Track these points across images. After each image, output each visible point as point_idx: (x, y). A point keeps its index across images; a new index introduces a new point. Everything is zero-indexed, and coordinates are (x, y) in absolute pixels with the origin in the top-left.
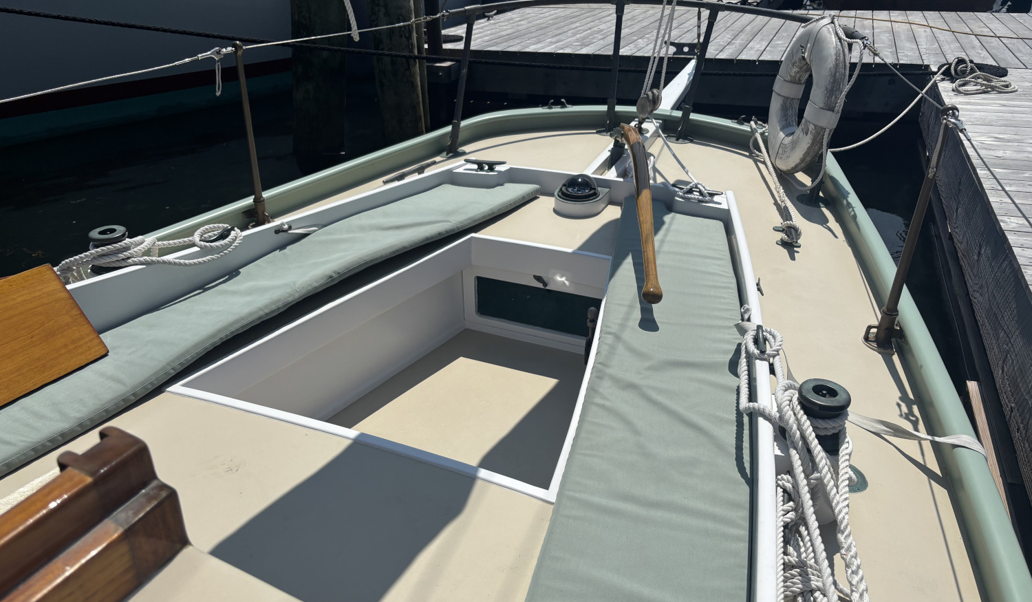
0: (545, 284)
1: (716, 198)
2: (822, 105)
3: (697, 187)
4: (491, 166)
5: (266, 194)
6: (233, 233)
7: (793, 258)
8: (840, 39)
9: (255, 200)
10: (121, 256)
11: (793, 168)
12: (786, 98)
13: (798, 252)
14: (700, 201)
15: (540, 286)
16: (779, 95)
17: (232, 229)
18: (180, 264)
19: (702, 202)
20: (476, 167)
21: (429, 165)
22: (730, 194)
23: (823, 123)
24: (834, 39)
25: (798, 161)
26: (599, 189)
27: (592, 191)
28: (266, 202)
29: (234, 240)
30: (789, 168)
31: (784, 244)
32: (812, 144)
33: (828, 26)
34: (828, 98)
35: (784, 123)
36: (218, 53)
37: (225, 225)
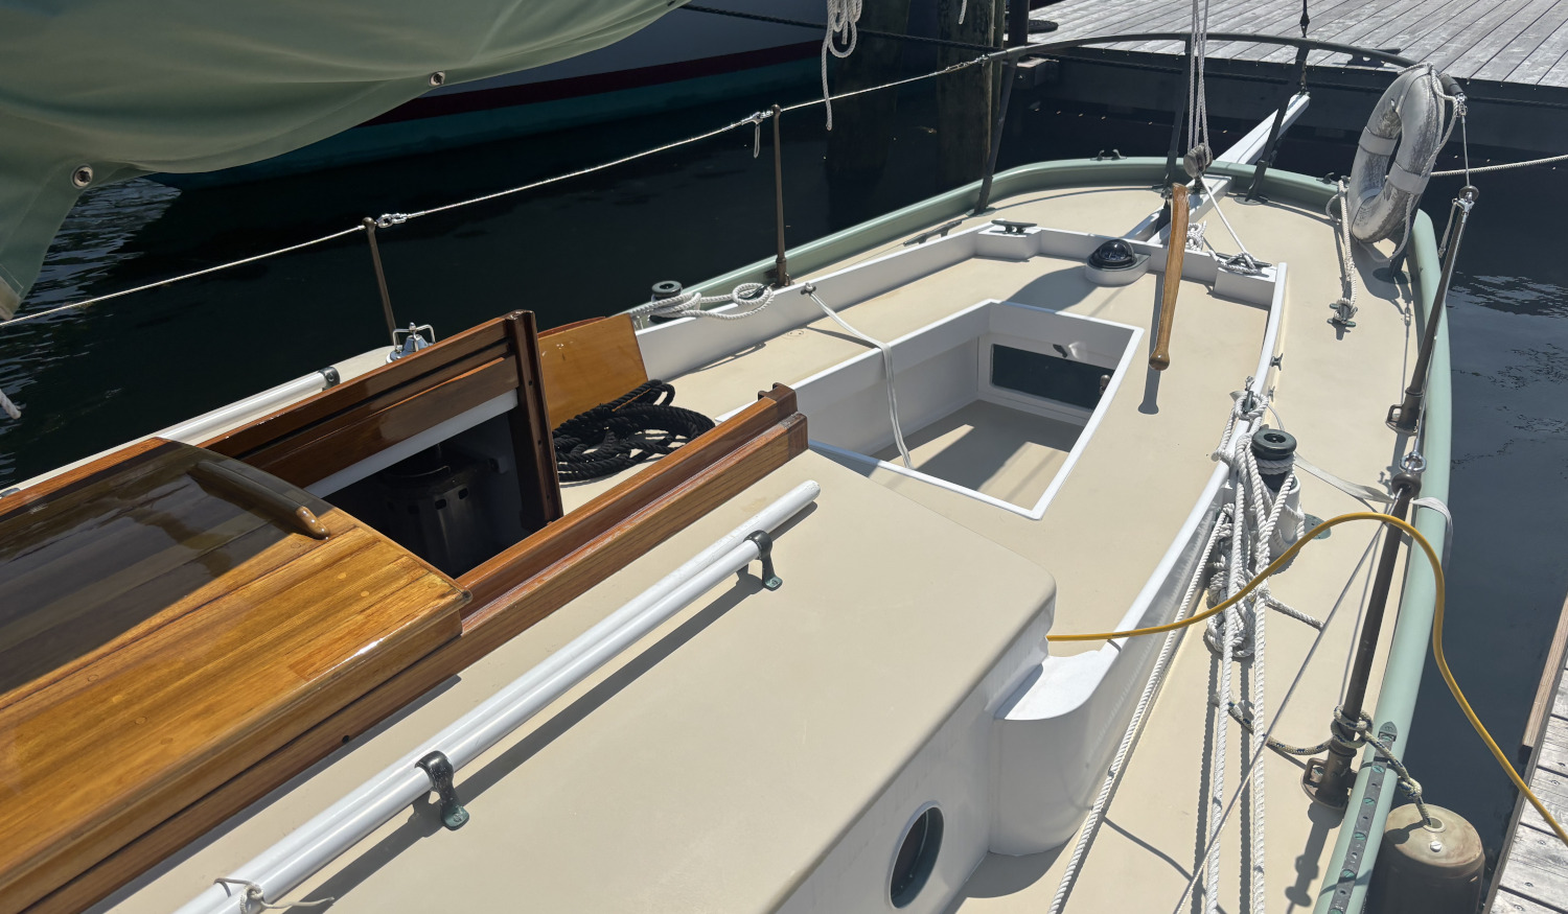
0: (1065, 354)
1: (1264, 270)
2: (1407, 168)
3: (1243, 258)
4: (1021, 228)
5: (788, 254)
6: (766, 292)
7: (1340, 337)
8: (1435, 94)
9: (777, 261)
10: (677, 308)
11: (1371, 237)
12: (1373, 155)
13: (1348, 331)
14: (1246, 273)
15: (1059, 355)
16: (1364, 150)
17: (765, 288)
18: (723, 318)
19: (1248, 274)
20: (1003, 228)
21: (953, 225)
22: (1283, 266)
23: (1407, 188)
24: (1428, 94)
25: (1377, 229)
26: (1137, 255)
27: (1128, 258)
28: (787, 263)
29: (767, 298)
30: (1367, 236)
31: (1335, 322)
32: (1394, 210)
33: (1425, 78)
34: (1415, 160)
35: (1367, 183)
36: (758, 117)
37: (759, 285)
